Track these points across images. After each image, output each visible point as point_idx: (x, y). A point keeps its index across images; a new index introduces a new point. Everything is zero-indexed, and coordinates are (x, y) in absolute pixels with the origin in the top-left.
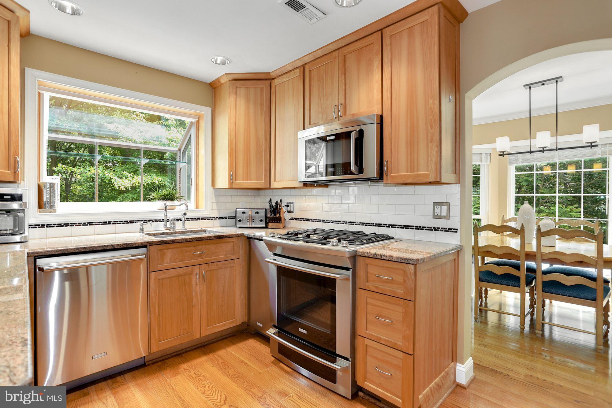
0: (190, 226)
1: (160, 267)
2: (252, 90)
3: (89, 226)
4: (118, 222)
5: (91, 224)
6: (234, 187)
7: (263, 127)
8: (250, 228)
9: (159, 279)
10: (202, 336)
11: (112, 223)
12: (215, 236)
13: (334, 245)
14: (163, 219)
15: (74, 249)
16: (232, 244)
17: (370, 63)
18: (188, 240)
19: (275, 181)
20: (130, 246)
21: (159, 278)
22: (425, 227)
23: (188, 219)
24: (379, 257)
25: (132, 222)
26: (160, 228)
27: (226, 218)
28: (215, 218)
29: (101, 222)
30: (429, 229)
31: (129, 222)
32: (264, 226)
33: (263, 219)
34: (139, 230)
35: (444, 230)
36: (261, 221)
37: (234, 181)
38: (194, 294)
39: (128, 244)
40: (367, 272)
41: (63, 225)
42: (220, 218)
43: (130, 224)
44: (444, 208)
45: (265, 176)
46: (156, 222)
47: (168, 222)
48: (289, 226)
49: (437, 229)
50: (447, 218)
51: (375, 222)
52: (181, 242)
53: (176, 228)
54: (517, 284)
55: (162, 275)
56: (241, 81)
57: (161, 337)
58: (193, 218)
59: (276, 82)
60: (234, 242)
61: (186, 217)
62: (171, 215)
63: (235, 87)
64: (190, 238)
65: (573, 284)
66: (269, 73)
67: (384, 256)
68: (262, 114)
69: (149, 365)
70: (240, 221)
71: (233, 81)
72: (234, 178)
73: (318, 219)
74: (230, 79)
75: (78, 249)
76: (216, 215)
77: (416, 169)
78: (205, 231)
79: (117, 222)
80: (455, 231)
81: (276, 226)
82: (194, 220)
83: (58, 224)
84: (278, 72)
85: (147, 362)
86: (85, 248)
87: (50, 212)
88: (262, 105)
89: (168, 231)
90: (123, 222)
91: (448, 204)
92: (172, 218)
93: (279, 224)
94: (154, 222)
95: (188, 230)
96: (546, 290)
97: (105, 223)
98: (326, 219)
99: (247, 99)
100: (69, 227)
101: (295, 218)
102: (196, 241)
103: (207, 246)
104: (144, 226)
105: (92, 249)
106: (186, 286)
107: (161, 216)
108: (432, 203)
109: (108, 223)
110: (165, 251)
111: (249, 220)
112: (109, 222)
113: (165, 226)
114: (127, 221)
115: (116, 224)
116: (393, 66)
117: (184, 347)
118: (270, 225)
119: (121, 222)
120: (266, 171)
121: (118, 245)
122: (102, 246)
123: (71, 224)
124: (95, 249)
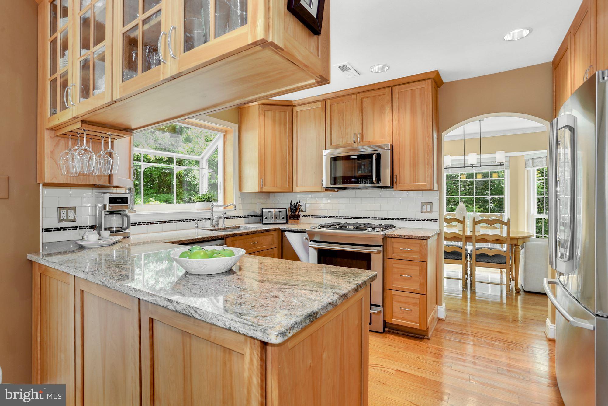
0: (228, 223)
2: (277, 114)
3: (159, 224)
6: (263, 191)
7: (287, 143)
8: (274, 224)
11: (174, 221)
13: (369, 231)
14: (210, 217)
15: (187, 240)
16: (272, 236)
17: (382, 108)
18: (249, 233)
19: (297, 186)
22: (415, 219)
23: (226, 218)
24: (403, 237)
25: (187, 220)
27: (248, 216)
28: (241, 217)
29: (166, 221)
30: (418, 220)
32: (285, 222)
33: (285, 217)
34: (194, 227)
35: (429, 220)
36: (283, 218)
37: (263, 187)
40: (393, 247)
41: (141, 223)
42: (245, 217)
43: (186, 222)
44: (429, 206)
45: (289, 182)
47: (213, 220)
48: (301, 222)
49: (424, 220)
50: (431, 212)
51: (377, 217)
52: (245, 235)
53: (219, 225)
54: (460, 258)
56: (269, 106)
59: (298, 109)
62: (216, 214)
63: (264, 110)
65: (493, 254)
66: (292, 101)
67: (407, 236)
68: (285, 133)
70: (266, 218)
71: (263, 106)
72: (264, 185)
73: (328, 215)
74: (260, 104)
75: (189, 240)
77: (417, 181)
78: (239, 227)
79: (177, 220)
80: (436, 220)
81: (294, 222)
83: (139, 223)
84: (299, 101)
86: (192, 240)
88: (285, 125)
91: (431, 204)
93: (297, 220)
95: (227, 227)
96: (478, 260)
97: (169, 222)
98: (335, 215)
99: (274, 121)
100: (146, 225)
101: (306, 216)
102: (253, 234)
103: (258, 238)
104: (198, 223)
105: (196, 241)
108: (420, 203)
109: (171, 222)
110: (235, 242)
111: (273, 218)
113: (212, 223)
114: (184, 220)
115: (176, 222)
116: (401, 111)
118: (290, 221)
119: (179, 221)
120: (289, 178)
121: (210, 237)
122: (202, 238)
123: (147, 222)
124: (198, 241)
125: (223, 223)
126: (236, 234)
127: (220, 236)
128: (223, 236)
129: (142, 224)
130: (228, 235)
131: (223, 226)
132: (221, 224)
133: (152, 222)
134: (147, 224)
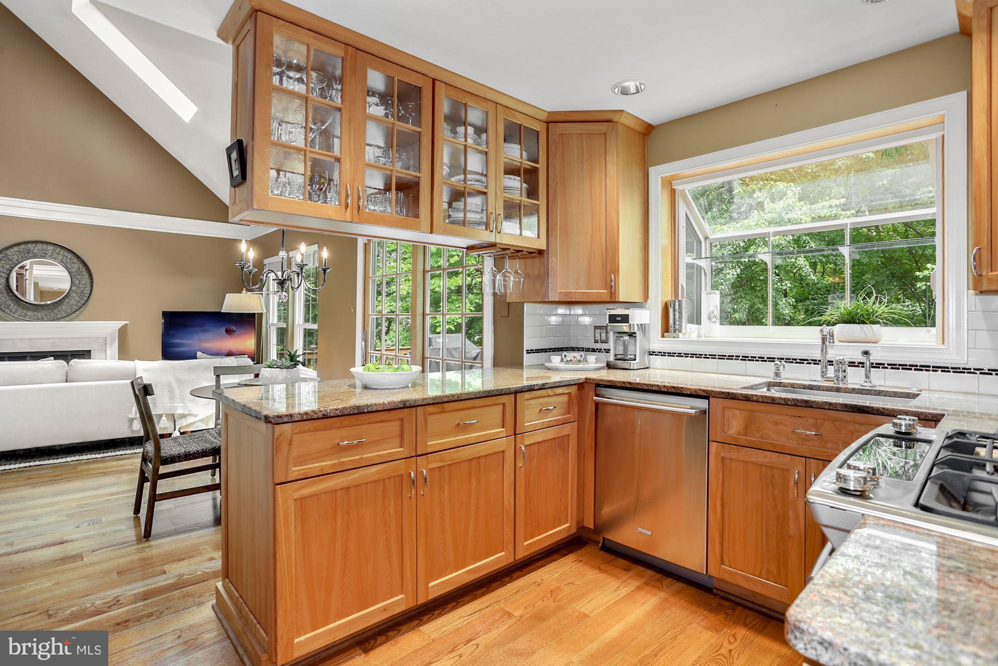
3: (710, 359)
4: (750, 358)
5: (714, 357)
6: (984, 288)
9: (724, 458)
11: (741, 358)
14: (820, 359)
15: (620, 382)
21: (723, 454)
23: (881, 366)
29: (725, 356)
31: (765, 359)
43: (767, 363)
46: (814, 364)
47: (829, 367)
53: (850, 380)
55: (727, 452)
58: (908, 363)
62: (837, 354)
63: (984, 11)
75: (624, 383)
79: (748, 357)
82: (899, 369)
83: (678, 353)
86: (630, 383)
87: (676, 338)
89: (831, 384)
90: (757, 359)
92: (839, 358)
97: (730, 357)
100: (689, 358)
102: (796, 405)
103: (828, 423)
105: (636, 386)
106: (776, 492)
109: (734, 358)
112: (736, 356)
113: (823, 374)
114: (764, 358)
115: (745, 360)
119: (753, 359)
121: (665, 386)
122: (647, 385)
124: (640, 387)
125: (867, 377)
126: (733, 393)
127: (688, 389)
128: (696, 390)
129: (683, 356)
130: (708, 391)
131: (865, 384)
132: (855, 378)
133: (699, 355)
134: (691, 357)
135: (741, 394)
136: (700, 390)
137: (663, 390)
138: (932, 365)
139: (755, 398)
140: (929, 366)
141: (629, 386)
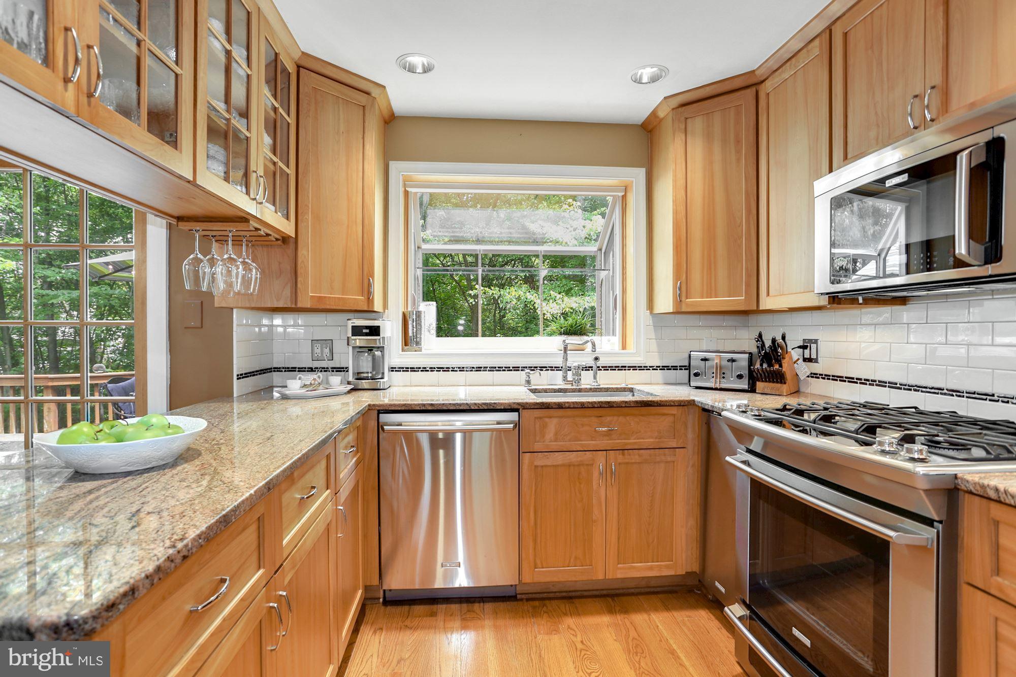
0: (607, 379)
1: (538, 446)
2: (717, 118)
4: (497, 369)
5: (462, 369)
6: (683, 310)
7: (742, 186)
8: (716, 389)
9: (536, 467)
10: (607, 578)
11: (488, 368)
12: (637, 402)
14: (561, 365)
15: (419, 405)
16: (671, 419)
18: (586, 406)
19: (768, 294)
20: (492, 407)
21: (536, 463)
23: (604, 368)
25: (516, 369)
26: (556, 380)
27: (675, 368)
28: (655, 369)
29: (474, 368)
31: (511, 368)
32: (746, 387)
33: (745, 372)
34: (524, 382)
36: (740, 377)
37: (683, 299)
38: (594, 501)
39: (490, 404)
41: (428, 369)
42: (664, 368)
43: (513, 372)
45: (748, 285)
46: (551, 370)
47: (568, 372)
48: (808, 391)
52: (574, 408)
53: (583, 381)
55: (540, 460)
56: (695, 105)
57: (538, 562)
58: (614, 365)
59: (768, 86)
60: (675, 415)
61: (600, 363)
62: (574, 360)
63: (683, 119)
64: (589, 402)
66: (754, 71)
68: (738, 160)
69: (521, 600)
70: (696, 375)
71: (680, 109)
72: (684, 295)
73: (877, 378)
74: (674, 106)
75: (424, 405)
76: (657, 363)
78: (631, 390)
79: (495, 368)
81: (772, 388)
82: (615, 370)
83: (423, 368)
84: (771, 63)
85: (520, 594)
86: (432, 405)
87: (415, 351)
88: (738, 141)
89: (569, 387)
90: (504, 369)
92: (576, 364)
93: (779, 385)
94: (548, 370)
95: (601, 386)
97: (479, 369)
99: (708, 137)
100: (435, 372)
101: (820, 375)
102: (601, 407)
103: (621, 419)
104: (531, 376)
105: (440, 408)
106: (582, 486)
107: (559, 362)
109: (482, 369)
110: (547, 420)
111: (714, 375)
112: (484, 368)
113: (565, 378)
114: (509, 367)
115: (493, 371)
117: (579, 587)
118: (760, 385)
119: (500, 369)
120: (748, 275)
121: (475, 404)
122: (454, 405)
123: (438, 368)
124: (445, 408)
125: (595, 378)
126: (547, 403)
127: (501, 404)
128: (509, 404)
129: (428, 371)
130: (523, 403)
131: (594, 384)
132: (587, 380)
133: (447, 368)
134: (437, 371)
135: (555, 403)
136: (514, 403)
137: (473, 408)
138: (627, 365)
139: (567, 405)
140: (625, 367)
141: (430, 408)
